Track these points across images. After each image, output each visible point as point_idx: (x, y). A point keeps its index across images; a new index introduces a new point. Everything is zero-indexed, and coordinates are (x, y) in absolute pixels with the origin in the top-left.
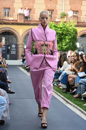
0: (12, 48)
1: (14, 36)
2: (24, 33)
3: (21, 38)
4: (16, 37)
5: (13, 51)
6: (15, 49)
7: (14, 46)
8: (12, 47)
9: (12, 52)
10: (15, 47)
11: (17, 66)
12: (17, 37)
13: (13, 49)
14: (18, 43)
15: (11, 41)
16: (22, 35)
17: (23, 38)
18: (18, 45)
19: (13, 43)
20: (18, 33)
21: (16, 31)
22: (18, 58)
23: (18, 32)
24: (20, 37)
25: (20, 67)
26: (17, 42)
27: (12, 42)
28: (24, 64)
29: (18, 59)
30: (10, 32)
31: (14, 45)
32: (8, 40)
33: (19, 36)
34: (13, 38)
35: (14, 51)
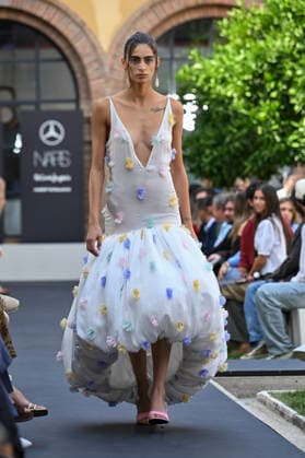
0: (43, 148)
1: (51, 53)
3: (112, 69)
4: (65, 59)
5: (49, 170)
6: (62, 158)
7: (52, 132)
8: (44, 138)
9: (38, 178)
10: (60, 138)
12: (79, 58)
13: (48, 159)
14: (83, 106)
15: (32, 96)
19: (44, 107)
20: (81, 26)
21: (65, 13)
23: (83, 16)
24: (98, 60)
26: (77, 101)
27: (37, 103)
30: (23, 19)
31: (52, 123)
32: (11, 90)
33: (94, 47)
34: (43, 66)
35: (59, 171)
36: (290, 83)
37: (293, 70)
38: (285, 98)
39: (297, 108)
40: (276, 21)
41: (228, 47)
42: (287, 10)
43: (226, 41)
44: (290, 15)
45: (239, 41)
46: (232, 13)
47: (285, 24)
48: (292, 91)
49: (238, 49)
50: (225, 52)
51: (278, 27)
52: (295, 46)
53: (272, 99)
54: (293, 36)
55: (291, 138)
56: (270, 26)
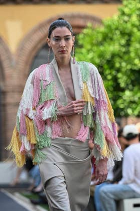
2: (28, 38)
11: (3, 191)
16: (21, 48)
17: (26, 63)
18: (4, 93)
25: (17, 194)
28: (32, 181)
29: (6, 157)
33: (7, 50)
36: (118, 70)
37: (120, 63)
38: (115, 79)
39: (122, 85)
40: (110, 35)
41: (84, 50)
42: (117, 29)
43: (81, 47)
44: (118, 32)
45: (89, 47)
46: (85, 31)
47: (115, 37)
48: (120, 75)
49: (89, 51)
50: (82, 53)
51: (111, 39)
52: (119, 50)
53: (109, 80)
54: (120, 44)
55: (119, 102)
56: (107, 38)
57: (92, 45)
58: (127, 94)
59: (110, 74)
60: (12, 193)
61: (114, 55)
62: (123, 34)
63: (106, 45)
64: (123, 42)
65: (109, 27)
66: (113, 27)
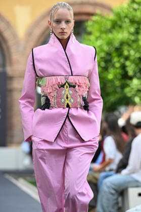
2: (36, 24)
11: (7, 176)
14: (8, 69)
16: (29, 34)
18: (11, 78)
22: (12, 136)
29: (11, 142)
36: (127, 58)
37: (129, 51)
38: (123, 67)
39: (131, 73)
40: (119, 23)
41: (92, 38)
42: (126, 17)
43: (90, 33)
44: (127, 20)
45: (97, 34)
46: (94, 18)
47: (124, 25)
48: (128, 63)
49: (97, 38)
50: (90, 40)
51: (120, 27)
52: (128, 38)
53: (117, 68)
54: (129, 32)
55: (127, 90)
56: (116, 25)
57: (101, 32)
58: (135, 82)
59: (119, 62)
60: (16, 179)
61: (122, 43)
62: (132, 22)
63: (115, 32)
64: (132, 30)
65: (118, 15)
66: (123, 15)
